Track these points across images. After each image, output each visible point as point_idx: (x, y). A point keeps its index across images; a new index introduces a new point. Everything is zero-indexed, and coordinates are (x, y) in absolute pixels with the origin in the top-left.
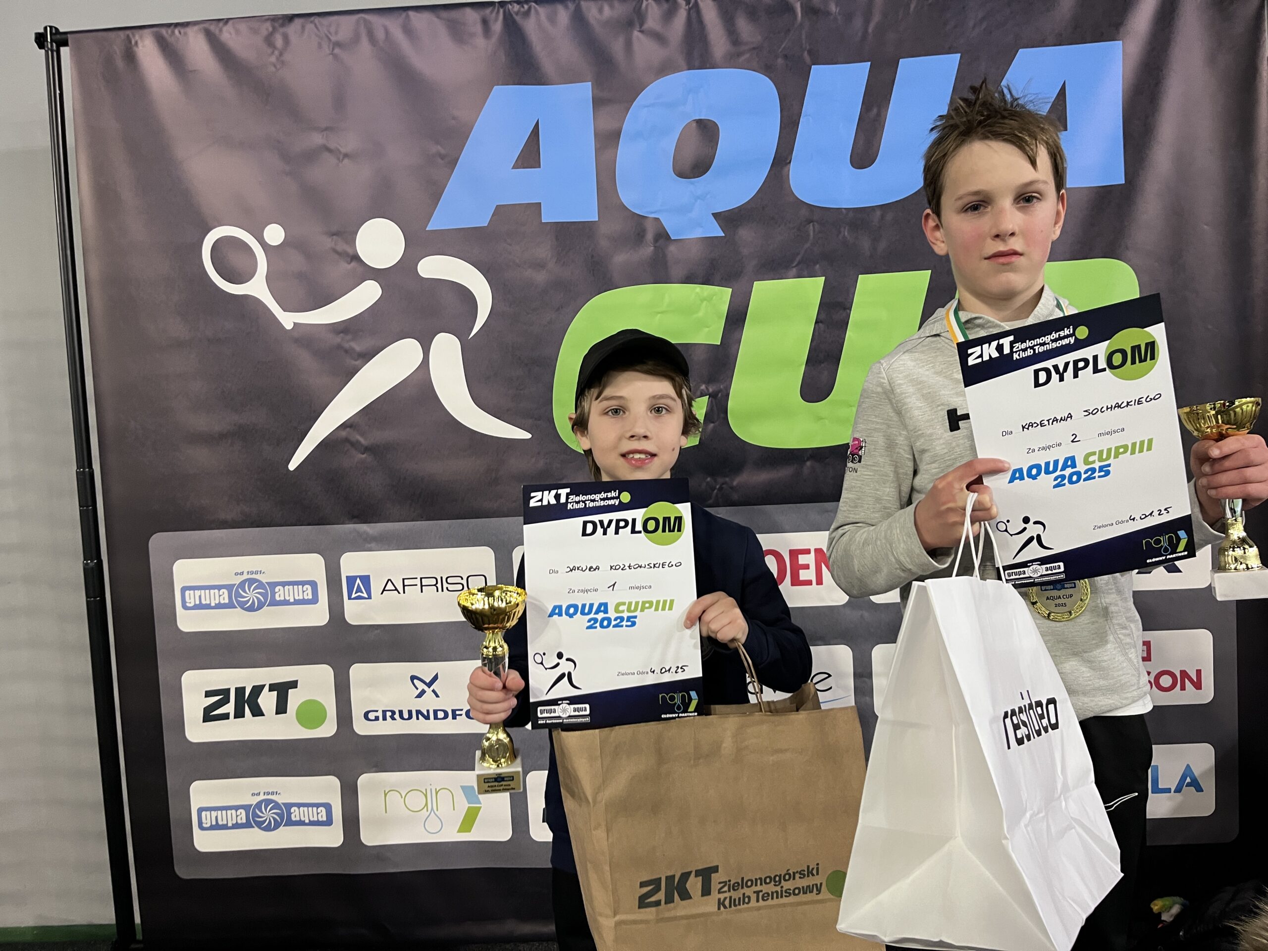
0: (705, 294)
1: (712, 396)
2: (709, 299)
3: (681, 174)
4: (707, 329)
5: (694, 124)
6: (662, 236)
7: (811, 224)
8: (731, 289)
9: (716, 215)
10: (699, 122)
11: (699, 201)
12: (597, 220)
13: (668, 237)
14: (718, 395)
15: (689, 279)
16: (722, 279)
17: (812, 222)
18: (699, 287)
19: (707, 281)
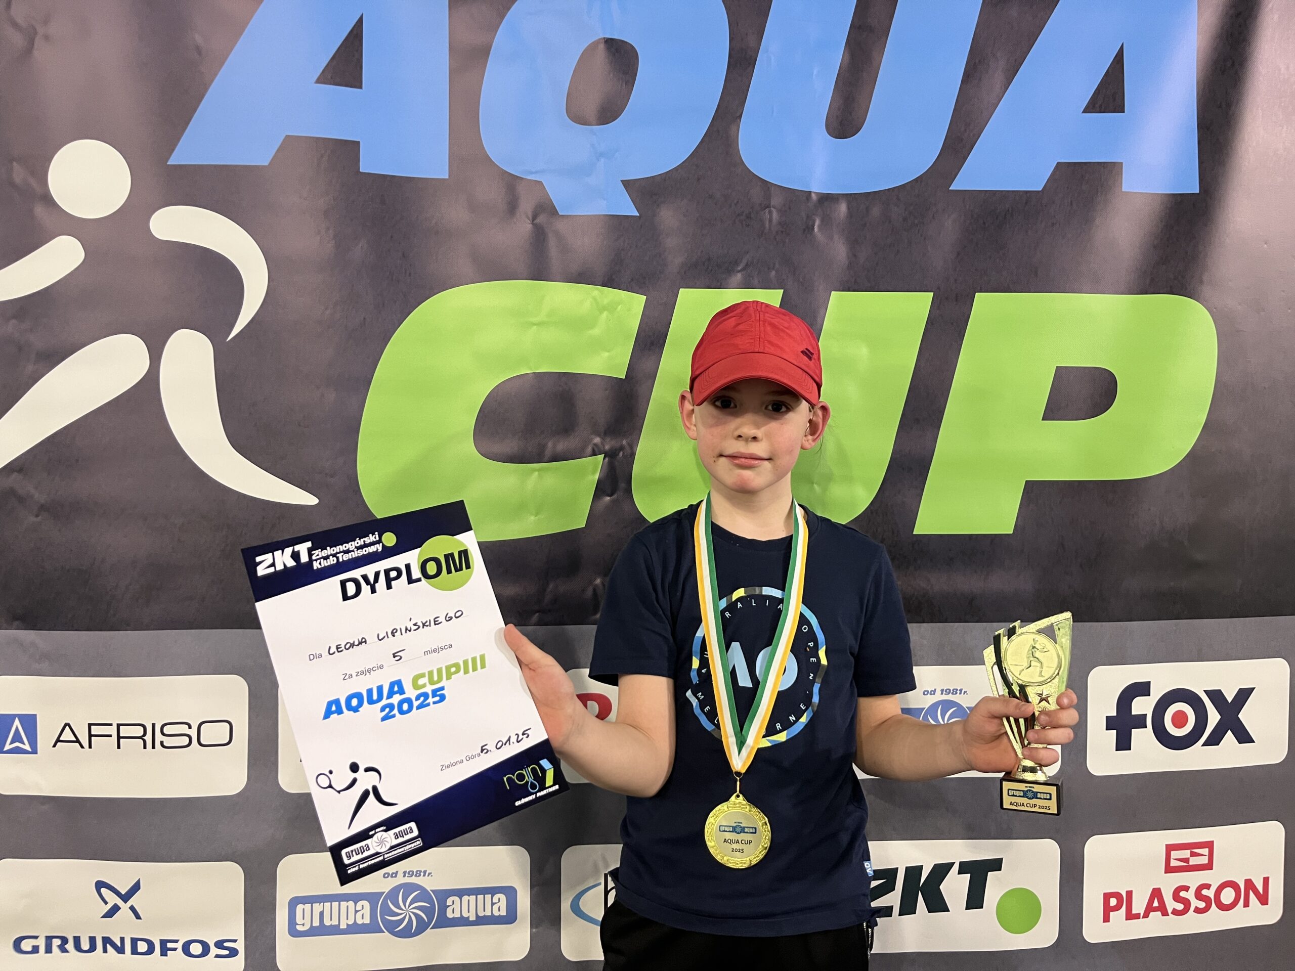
0: (606, 301)
1: (611, 455)
2: (611, 308)
3: (579, 119)
4: (606, 354)
5: (602, 46)
6: (545, 208)
7: (767, 210)
8: (645, 297)
9: (627, 184)
10: (610, 43)
11: (602, 160)
12: (448, 178)
13: (553, 212)
14: (618, 455)
15: (582, 277)
16: (632, 280)
17: (768, 206)
18: (599, 290)
19: (610, 282)
